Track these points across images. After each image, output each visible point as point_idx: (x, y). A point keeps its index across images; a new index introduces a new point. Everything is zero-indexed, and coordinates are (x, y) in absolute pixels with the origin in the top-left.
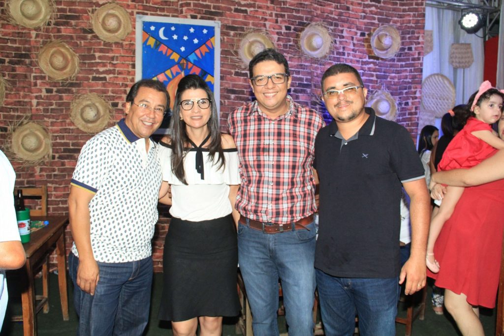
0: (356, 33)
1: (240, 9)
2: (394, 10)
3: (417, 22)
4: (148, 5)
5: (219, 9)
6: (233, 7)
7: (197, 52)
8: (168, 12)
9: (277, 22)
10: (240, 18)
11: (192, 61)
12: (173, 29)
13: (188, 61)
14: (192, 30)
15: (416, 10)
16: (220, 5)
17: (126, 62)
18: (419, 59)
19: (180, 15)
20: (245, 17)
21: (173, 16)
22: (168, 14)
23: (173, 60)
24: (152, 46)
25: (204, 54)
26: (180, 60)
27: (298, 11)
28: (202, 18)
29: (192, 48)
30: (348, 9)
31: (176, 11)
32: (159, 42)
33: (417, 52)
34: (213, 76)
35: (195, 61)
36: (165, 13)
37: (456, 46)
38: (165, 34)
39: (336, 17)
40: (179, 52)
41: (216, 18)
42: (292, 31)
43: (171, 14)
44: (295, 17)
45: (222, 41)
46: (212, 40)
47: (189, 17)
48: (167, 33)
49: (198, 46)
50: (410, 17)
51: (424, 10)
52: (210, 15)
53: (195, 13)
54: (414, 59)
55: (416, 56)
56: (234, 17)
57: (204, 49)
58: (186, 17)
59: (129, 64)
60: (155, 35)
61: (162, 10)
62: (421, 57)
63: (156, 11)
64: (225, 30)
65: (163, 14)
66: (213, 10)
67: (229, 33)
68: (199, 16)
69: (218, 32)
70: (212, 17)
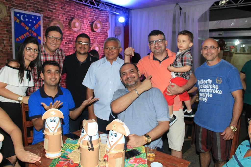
0: (88, 22)
1: (50, 10)
2: (100, 14)
3: (106, 19)
4: (13, 4)
5: (42, 9)
6: (47, 9)
7: (35, 26)
8: (22, 8)
9: (63, 16)
10: (50, 14)
11: (33, 30)
12: (26, 16)
13: (32, 30)
14: (33, 17)
15: (106, 15)
16: (43, 7)
17: (4, 29)
18: (106, 32)
19: (27, 10)
20: (52, 13)
21: (24, 10)
22: (22, 9)
23: (26, 30)
24: (18, 23)
25: (37, 27)
26: (29, 30)
27: (70, 12)
28: (36, 12)
29: (33, 25)
30: (86, 13)
31: (25, 8)
32: (21, 21)
33: (106, 30)
34: (40, 37)
35: (34, 30)
36: (21, 9)
37: (116, 27)
38: (23, 18)
39: (82, 16)
40: (28, 26)
41: (41, 12)
42: (68, 20)
43: (23, 9)
44: (69, 15)
45: (43, 23)
46: (40, 22)
47: (31, 11)
48: (24, 18)
49: (35, 24)
50: (104, 17)
51: (109, 15)
52: (39, 11)
53: (33, 10)
54: (105, 32)
55: (106, 31)
56: (48, 13)
57: (37, 25)
58: (29, 11)
59: (5, 30)
60: (19, 18)
61: (20, 7)
62: (107, 31)
63: (17, 7)
64: (44, 18)
65: (20, 8)
66: (40, 9)
67: (46, 19)
68: (35, 11)
69: (42, 18)
70: (40, 12)
